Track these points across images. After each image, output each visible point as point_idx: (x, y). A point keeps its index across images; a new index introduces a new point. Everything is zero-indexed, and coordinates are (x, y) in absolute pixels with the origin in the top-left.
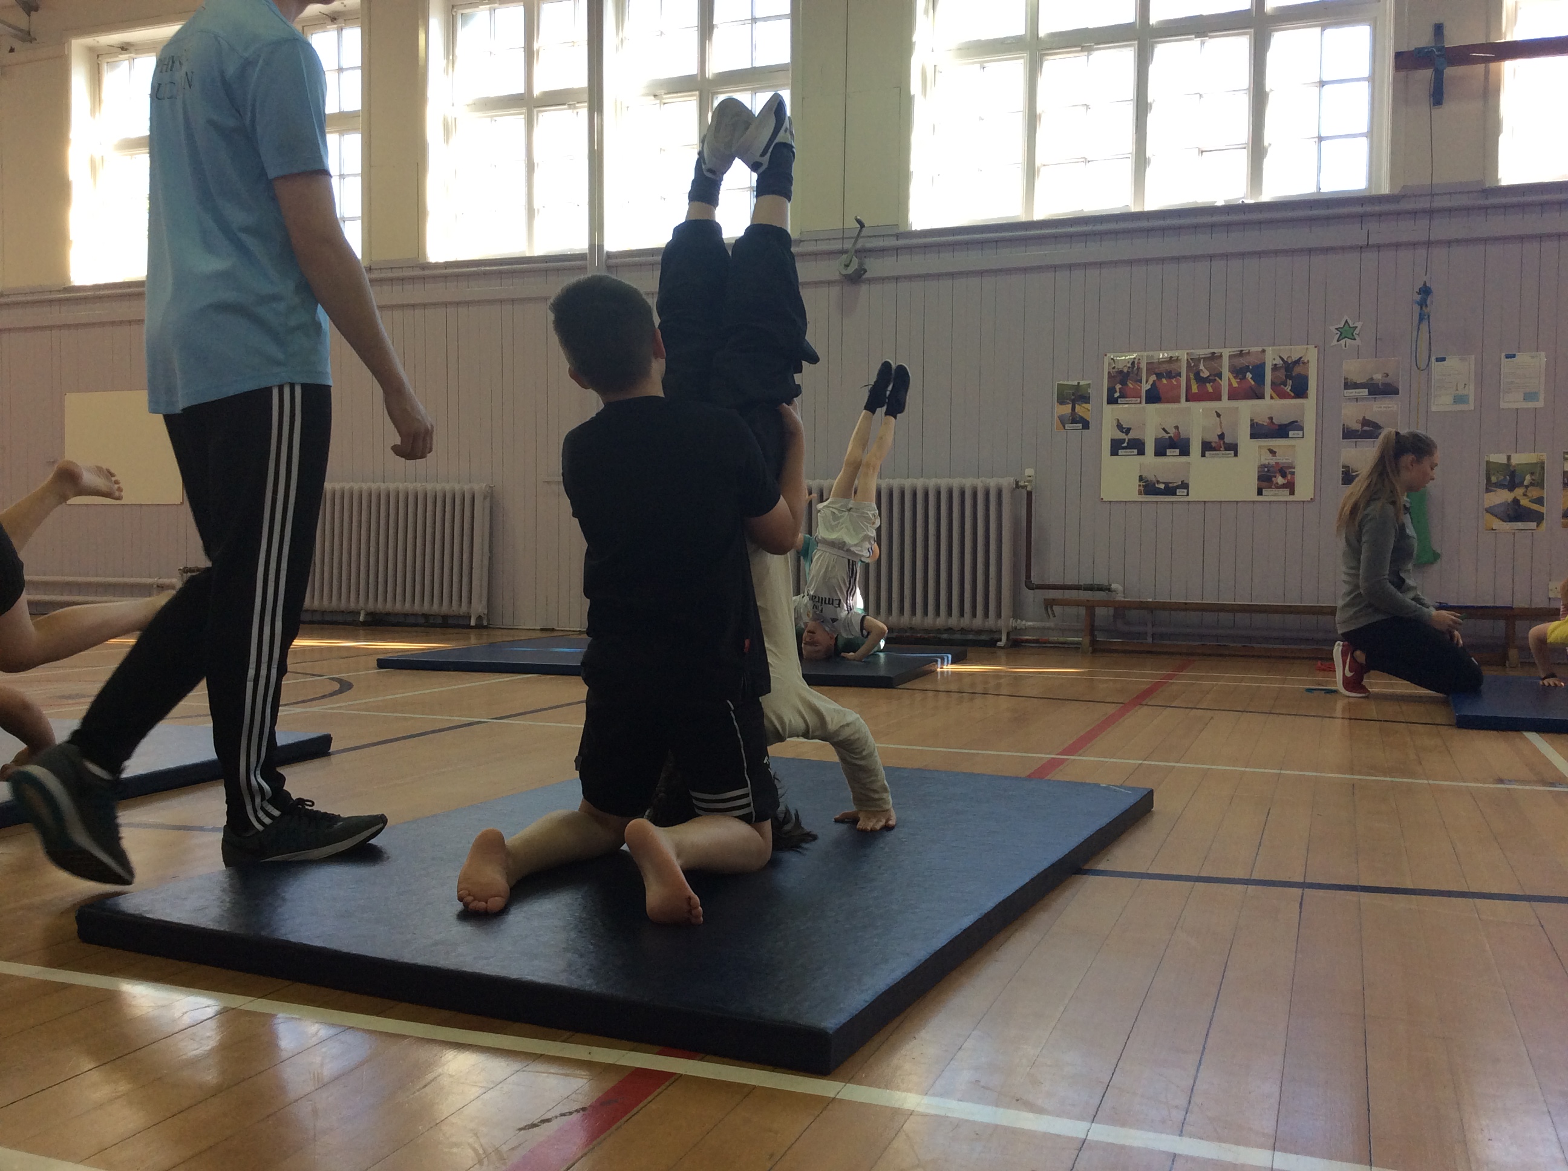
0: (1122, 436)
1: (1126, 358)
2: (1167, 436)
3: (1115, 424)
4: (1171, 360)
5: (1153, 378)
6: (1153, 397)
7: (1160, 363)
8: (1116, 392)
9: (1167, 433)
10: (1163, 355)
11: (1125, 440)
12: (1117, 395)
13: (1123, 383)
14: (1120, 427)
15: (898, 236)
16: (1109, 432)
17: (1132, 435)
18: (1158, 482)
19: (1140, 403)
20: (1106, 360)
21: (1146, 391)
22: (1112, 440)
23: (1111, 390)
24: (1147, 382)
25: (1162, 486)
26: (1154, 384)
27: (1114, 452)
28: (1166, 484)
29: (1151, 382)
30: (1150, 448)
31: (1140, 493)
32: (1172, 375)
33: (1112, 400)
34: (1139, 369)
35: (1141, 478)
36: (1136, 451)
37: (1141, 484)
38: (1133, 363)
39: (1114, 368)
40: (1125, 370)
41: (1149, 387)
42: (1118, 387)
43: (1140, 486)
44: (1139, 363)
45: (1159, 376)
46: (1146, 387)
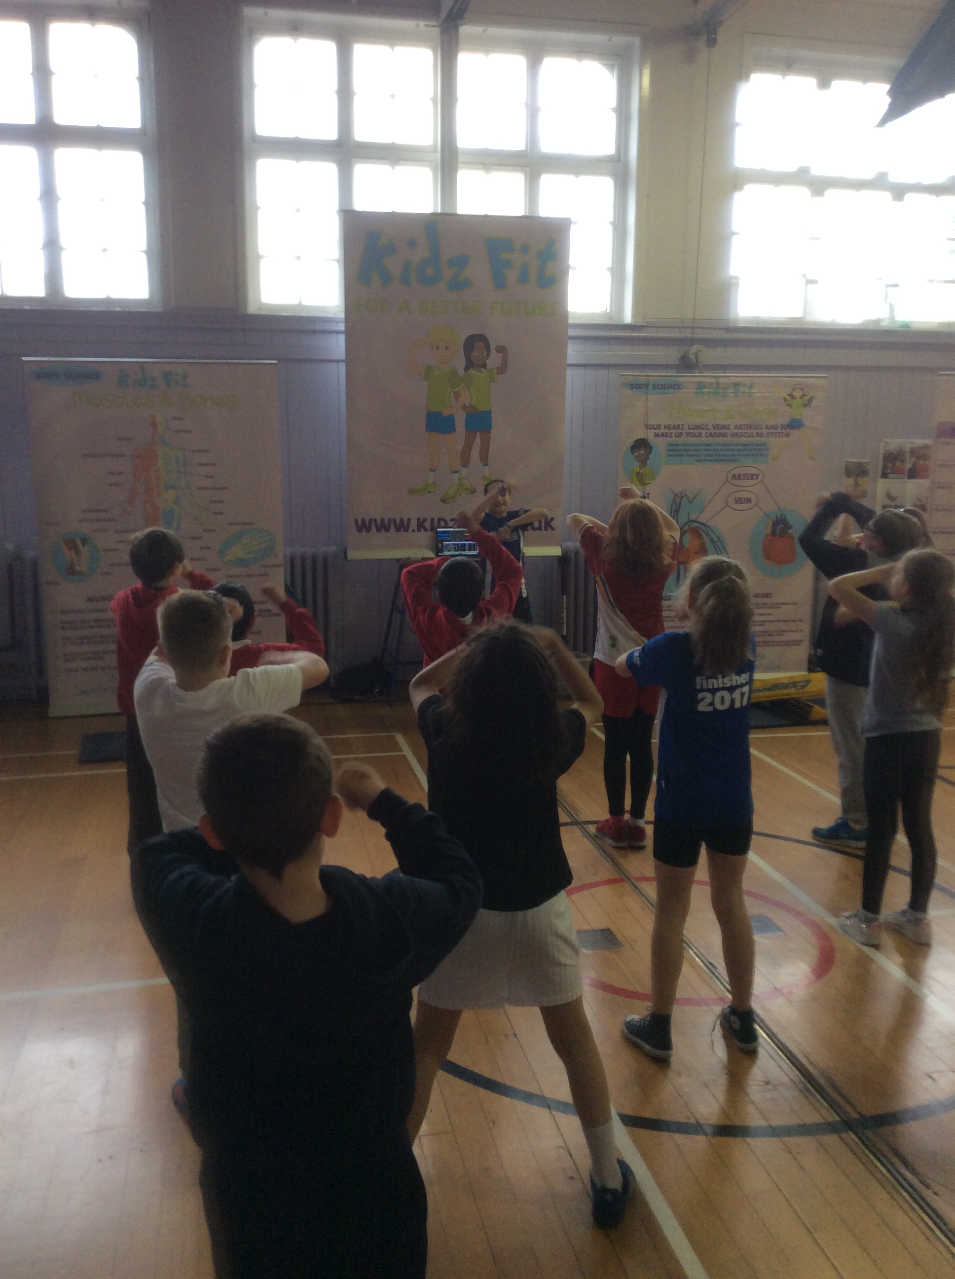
0: (890, 502)
1: (895, 443)
3: (886, 493)
5: (914, 459)
6: (913, 474)
8: (887, 469)
9: (920, 501)
12: (889, 471)
13: (894, 464)
14: (889, 495)
15: (728, 330)
16: (881, 499)
17: (898, 501)
19: (904, 478)
20: (882, 444)
23: (885, 467)
24: (910, 462)
26: (914, 464)
29: (912, 463)
33: (884, 475)
38: (901, 448)
39: (887, 451)
40: (896, 453)
41: (910, 466)
42: (890, 465)
44: (905, 447)
45: (918, 458)
46: (908, 466)
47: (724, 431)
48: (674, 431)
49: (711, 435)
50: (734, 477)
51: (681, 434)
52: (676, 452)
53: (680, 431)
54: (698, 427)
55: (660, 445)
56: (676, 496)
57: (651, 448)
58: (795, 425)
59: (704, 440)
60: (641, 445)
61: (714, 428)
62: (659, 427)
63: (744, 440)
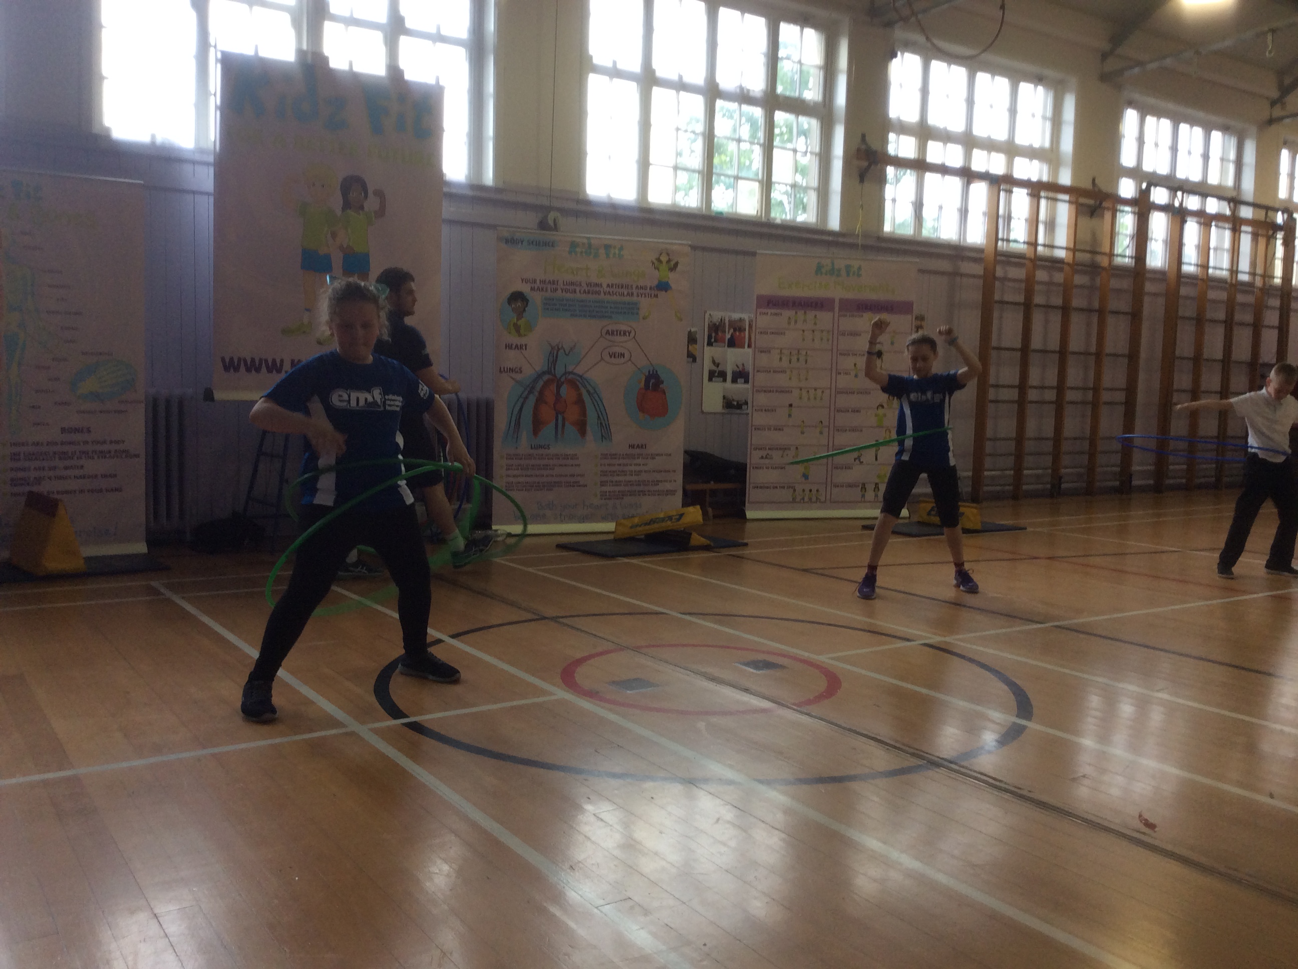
0: (714, 368)
1: (717, 315)
2: (738, 370)
3: (711, 359)
4: (741, 320)
5: (732, 330)
6: (732, 343)
7: (735, 321)
8: (712, 338)
9: (738, 367)
10: (736, 316)
11: (716, 371)
12: (713, 340)
13: (717, 333)
14: (714, 362)
16: (708, 366)
17: (720, 368)
18: (733, 400)
19: (725, 346)
20: (707, 316)
21: (728, 339)
22: (709, 371)
23: (710, 337)
24: (729, 332)
25: (735, 403)
26: (732, 336)
27: (710, 379)
28: (738, 402)
30: (729, 377)
31: (723, 407)
32: (741, 330)
34: (724, 324)
35: (724, 397)
36: (722, 379)
37: (724, 401)
38: (721, 320)
39: (711, 322)
40: (717, 324)
41: (729, 336)
43: (723, 402)
44: (724, 319)
45: (735, 330)
46: (728, 336)
47: (598, 289)
48: (549, 286)
49: (585, 292)
50: (608, 332)
51: (556, 290)
52: (552, 307)
53: (554, 286)
54: (572, 284)
55: (536, 299)
56: (553, 348)
57: (527, 301)
58: (663, 287)
59: (578, 296)
60: (517, 297)
61: (588, 286)
62: (535, 281)
63: (615, 298)
